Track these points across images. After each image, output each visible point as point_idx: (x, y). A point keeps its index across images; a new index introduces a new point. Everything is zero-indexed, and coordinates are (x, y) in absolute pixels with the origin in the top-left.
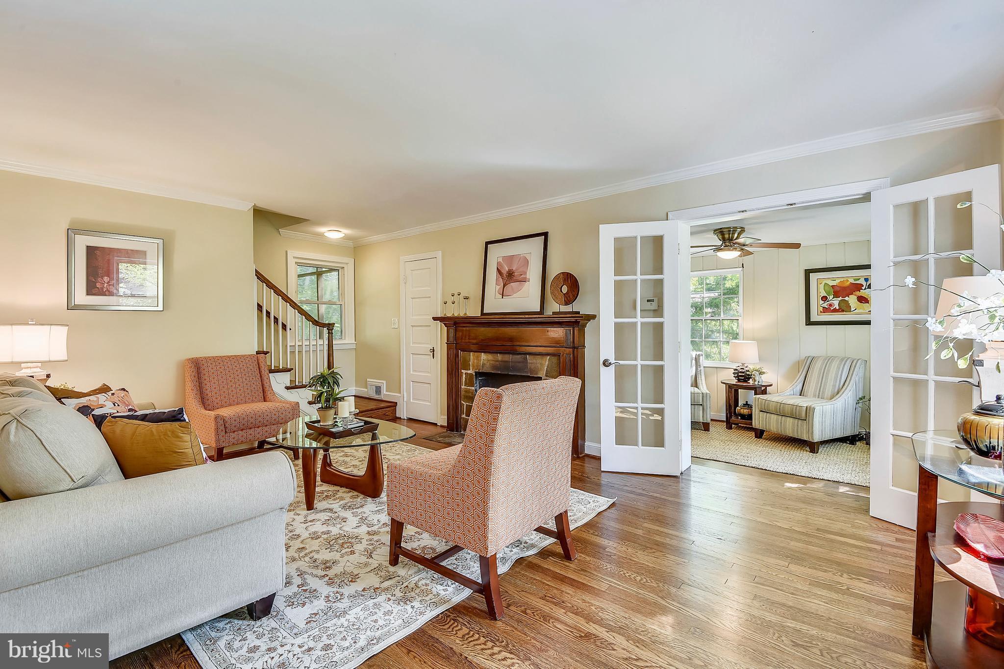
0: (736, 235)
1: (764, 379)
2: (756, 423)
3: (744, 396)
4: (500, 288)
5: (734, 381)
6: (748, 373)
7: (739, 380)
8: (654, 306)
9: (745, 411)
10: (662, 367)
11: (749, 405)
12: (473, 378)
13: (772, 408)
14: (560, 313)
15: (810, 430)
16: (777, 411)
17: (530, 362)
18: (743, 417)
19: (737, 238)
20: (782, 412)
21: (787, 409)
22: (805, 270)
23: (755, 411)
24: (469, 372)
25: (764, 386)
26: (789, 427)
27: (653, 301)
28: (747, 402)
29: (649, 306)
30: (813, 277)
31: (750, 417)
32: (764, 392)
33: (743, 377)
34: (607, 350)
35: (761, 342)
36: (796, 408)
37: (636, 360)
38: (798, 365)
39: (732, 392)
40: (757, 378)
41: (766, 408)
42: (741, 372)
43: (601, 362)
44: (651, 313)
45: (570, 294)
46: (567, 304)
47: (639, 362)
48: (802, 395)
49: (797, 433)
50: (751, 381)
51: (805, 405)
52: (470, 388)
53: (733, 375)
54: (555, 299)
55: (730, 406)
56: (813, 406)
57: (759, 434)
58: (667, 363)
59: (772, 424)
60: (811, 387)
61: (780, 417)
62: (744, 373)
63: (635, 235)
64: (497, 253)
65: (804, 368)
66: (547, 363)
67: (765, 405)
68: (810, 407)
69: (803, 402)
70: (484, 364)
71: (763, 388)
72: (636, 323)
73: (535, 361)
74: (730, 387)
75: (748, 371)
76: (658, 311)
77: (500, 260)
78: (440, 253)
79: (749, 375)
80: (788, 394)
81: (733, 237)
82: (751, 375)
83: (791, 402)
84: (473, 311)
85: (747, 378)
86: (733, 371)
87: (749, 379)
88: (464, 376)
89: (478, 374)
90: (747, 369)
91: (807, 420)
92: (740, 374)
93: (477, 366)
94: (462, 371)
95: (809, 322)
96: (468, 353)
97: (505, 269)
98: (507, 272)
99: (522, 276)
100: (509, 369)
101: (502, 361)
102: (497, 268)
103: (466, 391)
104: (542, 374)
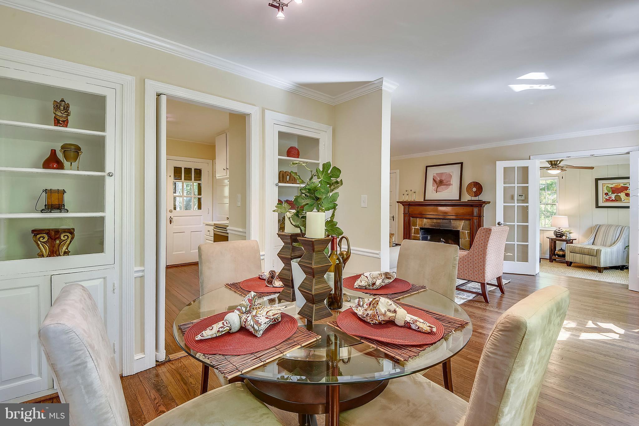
0: (558, 162)
1: (572, 236)
2: (568, 258)
3: (560, 245)
4: (435, 188)
5: (554, 237)
6: (562, 233)
7: (557, 237)
8: (523, 198)
9: (561, 253)
10: (527, 226)
11: (563, 250)
12: (419, 231)
13: (577, 250)
14: (471, 200)
15: (599, 262)
16: (580, 251)
17: (453, 223)
18: (559, 256)
19: (559, 164)
20: (582, 252)
21: (586, 251)
22: (595, 179)
23: (567, 252)
24: (416, 227)
25: (571, 240)
26: (587, 260)
27: (522, 196)
28: (561, 248)
29: (520, 198)
30: (600, 183)
31: (564, 256)
32: (572, 243)
33: (560, 235)
34: (500, 218)
35: (570, 217)
36: (591, 250)
37: (514, 222)
38: (591, 230)
39: (553, 243)
40: (568, 236)
41: (574, 250)
42: (558, 232)
43: (497, 223)
44: (521, 201)
45: (478, 192)
46: (475, 196)
47: (516, 224)
48: (594, 244)
49: (592, 263)
50: (564, 237)
51: (596, 249)
52: (417, 235)
53: (554, 234)
54: (469, 194)
55: (552, 250)
56: (600, 249)
57: (569, 264)
58: (530, 224)
59: (577, 258)
60: (599, 240)
61: (582, 255)
62: (560, 233)
63: (514, 166)
64: (432, 172)
65: (594, 231)
66: (463, 224)
67: (573, 249)
68: (599, 249)
69: (595, 248)
70: (425, 224)
71: (571, 241)
72: (514, 206)
73: (455, 223)
74: (552, 240)
75: (563, 232)
76: (526, 200)
77: (435, 175)
78: (398, 170)
79: (563, 234)
80: (586, 244)
81: (557, 163)
82: (564, 234)
83: (588, 247)
84: (419, 198)
85: (562, 236)
86: (554, 232)
87: (563, 236)
88: (413, 229)
89: (421, 229)
90: (562, 231)
91: (597, 256)
92: (558, 233)
93: (421, 225)
94: (412, 227)
95: (597, 206)
96: (416, 219)
97: (438, 179)
98: (439, 181)
99: (448, 183)
100: (440, 226)
101: (436, 223)
102: (433, 179)
103: (414, 237)
104: (460, 229)
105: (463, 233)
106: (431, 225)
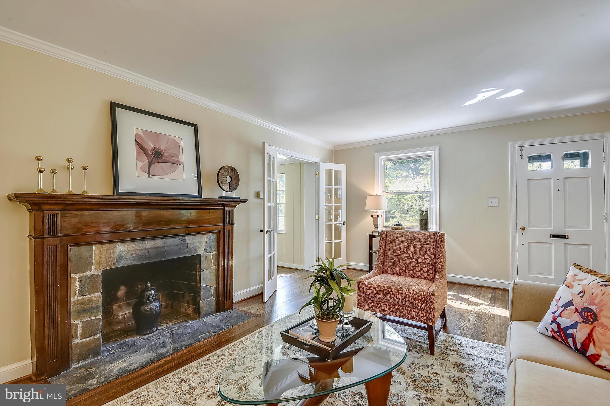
4: (143, 164)
14: (224, 197)
52: (90, 296)
54: (222, 185)
66: (205, 240)
73: (191, 240)
77: (140, 132)
88: (77, 282)
89: (105, 274)
96: (88, 248)
97: (150, 145)
98: (153, 150)
99: (174, 158)
100: (163, 254)
101: (152, 248)
102: (136, 141)
103: (82, 303)
104: (201, 251)
105: (206, 258)
106: (140, 257)
